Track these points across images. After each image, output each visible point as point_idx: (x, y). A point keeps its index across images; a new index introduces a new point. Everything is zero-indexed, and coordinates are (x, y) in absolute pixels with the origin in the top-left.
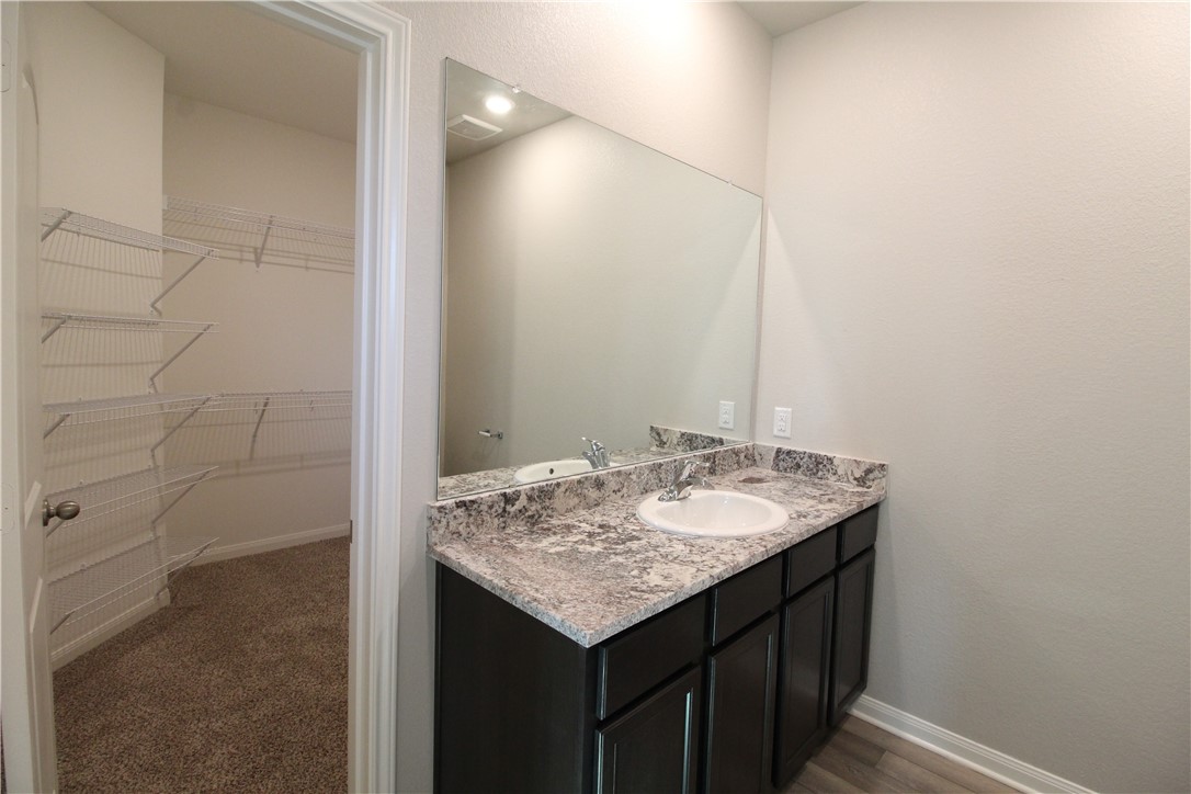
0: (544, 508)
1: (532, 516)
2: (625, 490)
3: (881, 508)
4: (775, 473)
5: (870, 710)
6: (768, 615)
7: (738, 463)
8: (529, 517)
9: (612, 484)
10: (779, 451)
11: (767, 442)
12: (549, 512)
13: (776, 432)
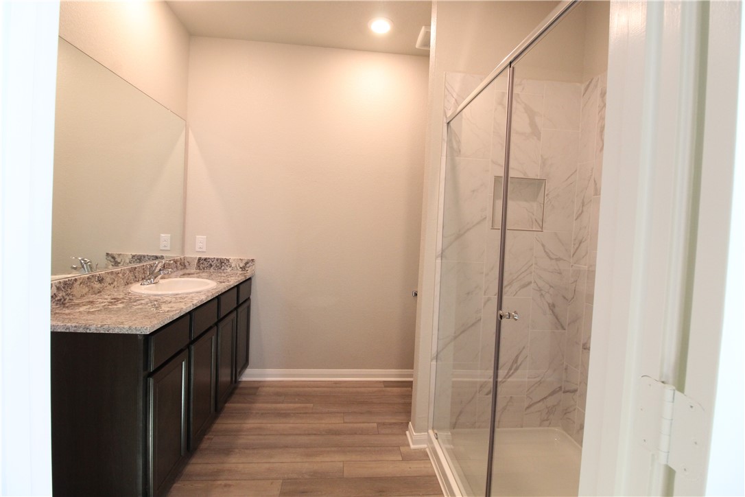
0: (68, 295)
1: (61, 300)
2: (115, 283)
3: (253, 280)
4: (198, 271)
5: (250, 375)
6: (211, 328)
7: (176, 267)
8: (58, 300)
9: (108, 280)
10: (200, 259)
11: (192, 255)
12: (71, 297)
13: (198, 249)
